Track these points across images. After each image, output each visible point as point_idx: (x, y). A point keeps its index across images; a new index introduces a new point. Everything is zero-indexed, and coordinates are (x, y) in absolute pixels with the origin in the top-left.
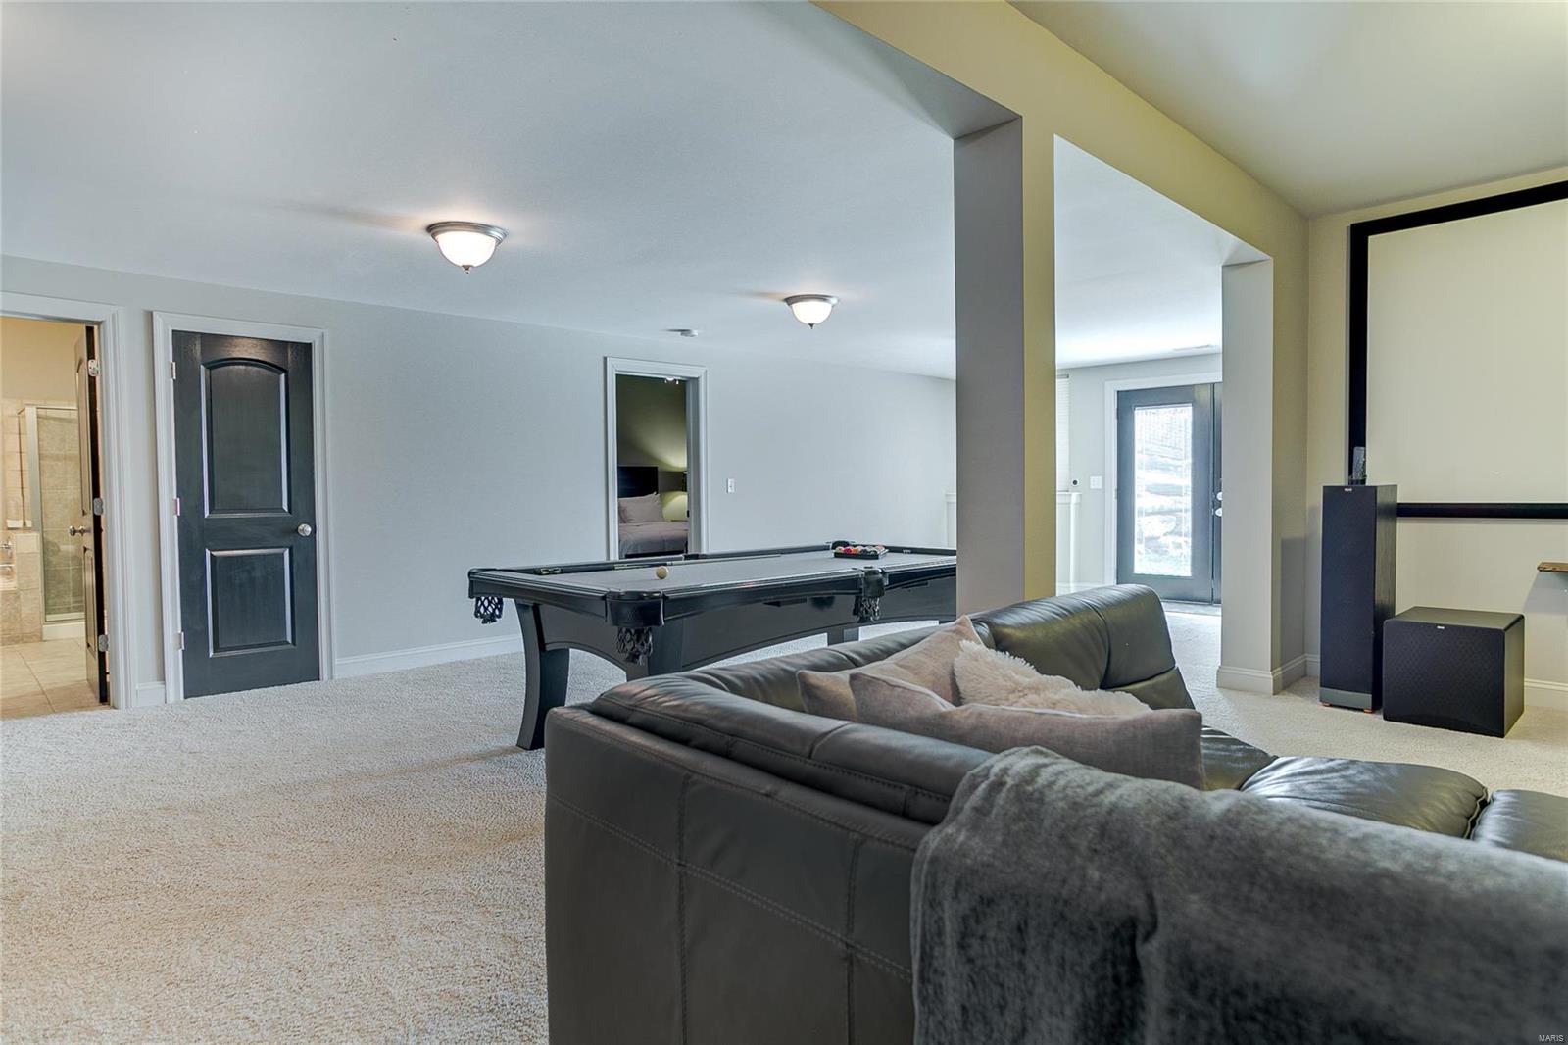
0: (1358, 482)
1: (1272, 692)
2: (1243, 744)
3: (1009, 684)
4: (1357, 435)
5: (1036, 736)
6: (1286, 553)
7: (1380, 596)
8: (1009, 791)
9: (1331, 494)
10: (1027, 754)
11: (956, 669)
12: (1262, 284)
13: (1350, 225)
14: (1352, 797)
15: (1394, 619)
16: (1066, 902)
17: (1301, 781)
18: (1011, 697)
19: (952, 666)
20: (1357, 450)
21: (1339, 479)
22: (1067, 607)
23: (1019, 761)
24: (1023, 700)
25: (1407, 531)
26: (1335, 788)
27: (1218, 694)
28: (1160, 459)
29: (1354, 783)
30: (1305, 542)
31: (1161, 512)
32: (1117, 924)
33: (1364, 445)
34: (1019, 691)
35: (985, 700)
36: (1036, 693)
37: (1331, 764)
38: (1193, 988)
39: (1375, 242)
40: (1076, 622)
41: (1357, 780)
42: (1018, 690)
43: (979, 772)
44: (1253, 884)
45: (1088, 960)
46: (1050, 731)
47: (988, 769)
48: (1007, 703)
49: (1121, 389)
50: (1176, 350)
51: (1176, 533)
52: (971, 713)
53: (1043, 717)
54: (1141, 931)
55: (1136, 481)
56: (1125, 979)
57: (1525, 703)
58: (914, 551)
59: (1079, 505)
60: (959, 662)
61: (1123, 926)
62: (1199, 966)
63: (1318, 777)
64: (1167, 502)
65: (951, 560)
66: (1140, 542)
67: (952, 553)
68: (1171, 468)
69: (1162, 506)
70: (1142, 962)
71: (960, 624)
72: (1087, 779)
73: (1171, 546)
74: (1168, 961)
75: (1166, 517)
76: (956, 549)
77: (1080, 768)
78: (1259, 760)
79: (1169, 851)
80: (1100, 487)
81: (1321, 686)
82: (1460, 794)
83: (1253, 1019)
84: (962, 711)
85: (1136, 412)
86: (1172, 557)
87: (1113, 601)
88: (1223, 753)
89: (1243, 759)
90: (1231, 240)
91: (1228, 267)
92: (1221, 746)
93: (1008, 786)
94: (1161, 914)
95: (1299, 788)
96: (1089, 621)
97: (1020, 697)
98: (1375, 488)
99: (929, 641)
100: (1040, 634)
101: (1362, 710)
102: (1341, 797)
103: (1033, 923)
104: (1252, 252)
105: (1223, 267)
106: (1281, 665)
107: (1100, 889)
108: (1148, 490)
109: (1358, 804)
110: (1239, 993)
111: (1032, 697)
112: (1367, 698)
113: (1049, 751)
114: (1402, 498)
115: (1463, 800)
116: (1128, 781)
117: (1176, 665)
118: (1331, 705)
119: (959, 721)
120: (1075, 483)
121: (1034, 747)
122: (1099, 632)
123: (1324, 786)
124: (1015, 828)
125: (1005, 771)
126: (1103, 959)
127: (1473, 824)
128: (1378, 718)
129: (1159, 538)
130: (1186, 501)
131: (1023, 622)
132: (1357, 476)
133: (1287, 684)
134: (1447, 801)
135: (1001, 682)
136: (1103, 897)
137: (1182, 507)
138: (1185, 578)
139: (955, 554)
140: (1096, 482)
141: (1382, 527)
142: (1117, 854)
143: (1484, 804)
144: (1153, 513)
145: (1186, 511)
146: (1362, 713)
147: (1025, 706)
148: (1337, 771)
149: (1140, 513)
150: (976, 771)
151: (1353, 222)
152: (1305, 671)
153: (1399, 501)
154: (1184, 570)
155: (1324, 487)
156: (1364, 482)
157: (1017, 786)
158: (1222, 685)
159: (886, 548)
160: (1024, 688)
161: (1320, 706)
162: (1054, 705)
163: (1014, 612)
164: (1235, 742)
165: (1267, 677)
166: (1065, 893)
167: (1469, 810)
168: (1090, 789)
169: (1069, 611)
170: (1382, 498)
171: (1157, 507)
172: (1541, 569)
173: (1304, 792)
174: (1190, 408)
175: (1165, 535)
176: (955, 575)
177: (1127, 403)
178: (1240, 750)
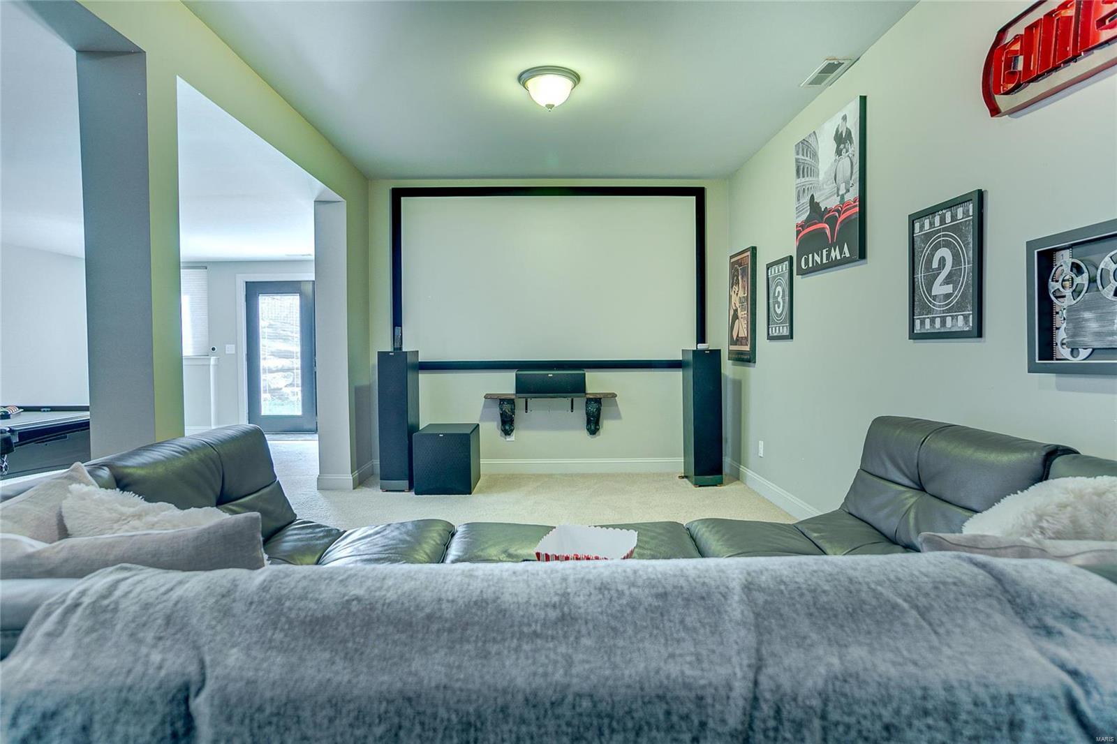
0: (398, 349)
1: (352, 487)
2: (324, 527)
3: (114, 515)
4: (397, 321)
5: (126, 555)
6: (358, 395)
7: (411, 420)
8: (85, 609)
9: (382, 355)
10: (111, 572)
11: (63, 510)
12: (339, 216)
13: (391, 188)
14: (386, 548)
15: (419, 432)
16: (130, 689)
17: (357, 544)
18: (116, 526)
19: (60, 508)
20: (397, 329)
21: (388, 347)
22: (185, 445)
23: (98, 582)
24: (126, 527)
25: (424, 378)
26: (377, 545)
27: (318, 494)
28: (282, 332)
29: (388, 538)
30: (369, 388)
31: (282, 370)
32: (175, 691)
33: (401, 326)
34: (124, 520)
35: (91, 533)
36: (139, 519)
37: (377, 529)
38: (229, 719)
39: (405, 201)
40: (194, 457)
41: (390, 536)
42: (122, 519)
43: (58, 599)
44: (275, 629)
45: (150, 728)
46: (139, 549)
47: (67, 594)
48: (110, 531)
49: (248, 280)
50: (288, 255)
51: (291, 385)
52: (63, 548)
53: (135, 538)
54: (193, 690)
55: (261, 347)
56: (181, 731)
57: (481, 473)
58: (54, 409)
59: (215, 365)
60: (67, 504)
61: (179, 690)
62: (234, 700)
63: (369, 539)
64: (286, 363)
65: (85, 416)
66: (265, 391)
67: (85, 409)
68: (290, 338)
69: (283, 366)
70: (194, 714)
71: (72, 470)
72: (162, 581)
73: (291, 395)
74: (212, 705)
75: (286, 374)
76: (89, 405)
77: (159, 574)
78: (334, 535)
79: (219, 622)
80: (234, 352)
81: (381, 479)
82: (441, 532)
83: (270, 723)
84: (54, 548)
85: (260, 297)
86: (291, 401)
87: (226, 438)
88: (310, 535)
89: (324, 537)
90: (319, 185)
91: (317, 202)
92: (310, 531)
93: (84, 605)
94: (209, 672)
95: (357, 549)
96: (205, 455)
97: (123, 525)
98: (406, 352)
99: (36, 490)
100: (160, 470)
101: (403, 491)
102: (381, 549)
103: (97, 718)
104: (334, 196)
105: (315, 201)
106: (358, 469)
107: (160, 668)
108: (273, 354)
109: (389, 551)
110: (260, 709)
111: (135, 523)
112: (405, 483)
113: (133, 566)
114: (422, 358)
115: (443, 535)
116: (195, 575)
117: (278, 479)
118: (387, 491)
119: (48, 558)
120: (213, 349)
121: (119, 565)
122: (214, 463)
123: (372, 544)
124: (87, 640)
125: (83, 593)
126: (163, 722)
127: (447, 548)
128: (412, 494)
129: (281, 389)
130: (297, 363)
131: (145, 462)
132: (397, 345)
133: (361, 482)
134: (435, 538)
135: (107, 515)
136: (163, 673)
137: (295, 366)
138: (298, 417)
139: (88, 410)
140: (230, 349)
141: (410, 376)
142: (178, 636)
143: (453, 535)
144: (278, 371)
145: (297, 369)
146: (404, 493)
147: (127, 531)
148: (379, 533)
149: (265, 372)
150: (51, 600)
151: (393, 187)
152: (373, 471)
153: (419, 361)
154: (297, 410)
155: (378, 352)
156: (401, 349)
157: (94, 603)
158: (321, 487)
159: (19, 408)
160: (128, 517)
161: (380, 492)
162: (153, 526)
163: (139, 455)
164: (319, 526)
165: (348, 478)
166: (129, 681)
167: (446, 541)
168: (163, 589)
169: (188, 449)
170: (410, 359)
171: (280, 367)
172: (485, 397)
173: (359, 551)
174: (298, 297)
175: (286, 386)
176: (89, 428)
177: (254, 290)
178: (322, 531)
